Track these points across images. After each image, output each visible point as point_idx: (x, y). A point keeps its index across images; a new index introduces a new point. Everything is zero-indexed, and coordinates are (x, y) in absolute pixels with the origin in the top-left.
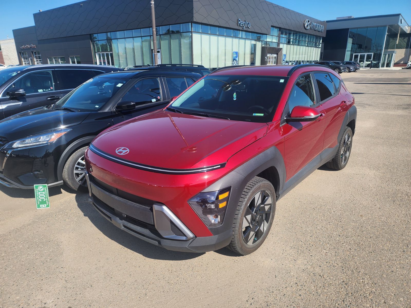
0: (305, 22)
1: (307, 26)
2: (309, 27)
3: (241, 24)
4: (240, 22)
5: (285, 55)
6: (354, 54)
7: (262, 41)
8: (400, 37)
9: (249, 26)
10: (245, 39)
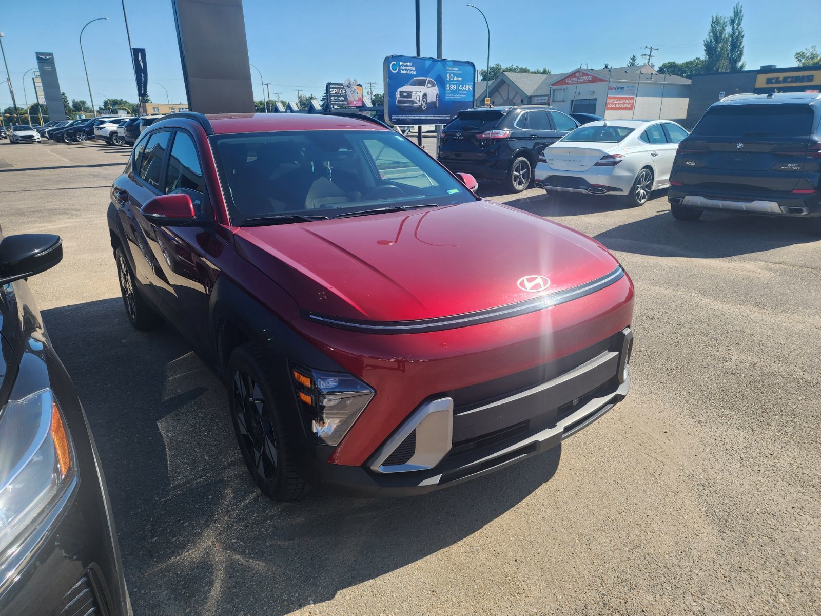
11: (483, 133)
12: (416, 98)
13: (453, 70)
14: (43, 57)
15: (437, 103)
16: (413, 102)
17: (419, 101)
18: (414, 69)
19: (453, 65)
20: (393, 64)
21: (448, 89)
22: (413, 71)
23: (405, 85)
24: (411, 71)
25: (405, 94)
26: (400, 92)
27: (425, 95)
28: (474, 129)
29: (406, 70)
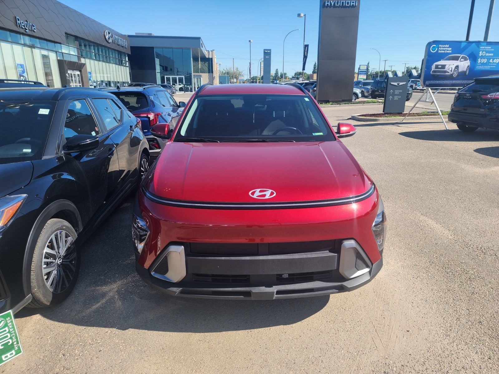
0: (105, 34)
1: (109, 39)
2: (111, 40)
3: (22, 24)
4: (19, 22)
5: (90, 73)
6: (165, 77)
7: (56, 52)
8: (201, 61)
9: (35, 29)
10: (40, 48)
11: (487, 94)
12: (449, 69)
13: (485, 49)
14: (267, 51)
15: (468, 72)
16: (445, 72)
17: (451, 71)
18: (451, 49)
19: (487, 45)
20: (434, 47)
21: (479, 62)
22: (449, 50)
23: (441, 61)
24: (448, 50)
25: (440, 67)
26: (436, 65)
27: (457, 67)
28: (481, 91)
29: (443, 50)
